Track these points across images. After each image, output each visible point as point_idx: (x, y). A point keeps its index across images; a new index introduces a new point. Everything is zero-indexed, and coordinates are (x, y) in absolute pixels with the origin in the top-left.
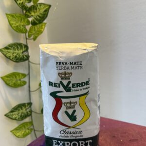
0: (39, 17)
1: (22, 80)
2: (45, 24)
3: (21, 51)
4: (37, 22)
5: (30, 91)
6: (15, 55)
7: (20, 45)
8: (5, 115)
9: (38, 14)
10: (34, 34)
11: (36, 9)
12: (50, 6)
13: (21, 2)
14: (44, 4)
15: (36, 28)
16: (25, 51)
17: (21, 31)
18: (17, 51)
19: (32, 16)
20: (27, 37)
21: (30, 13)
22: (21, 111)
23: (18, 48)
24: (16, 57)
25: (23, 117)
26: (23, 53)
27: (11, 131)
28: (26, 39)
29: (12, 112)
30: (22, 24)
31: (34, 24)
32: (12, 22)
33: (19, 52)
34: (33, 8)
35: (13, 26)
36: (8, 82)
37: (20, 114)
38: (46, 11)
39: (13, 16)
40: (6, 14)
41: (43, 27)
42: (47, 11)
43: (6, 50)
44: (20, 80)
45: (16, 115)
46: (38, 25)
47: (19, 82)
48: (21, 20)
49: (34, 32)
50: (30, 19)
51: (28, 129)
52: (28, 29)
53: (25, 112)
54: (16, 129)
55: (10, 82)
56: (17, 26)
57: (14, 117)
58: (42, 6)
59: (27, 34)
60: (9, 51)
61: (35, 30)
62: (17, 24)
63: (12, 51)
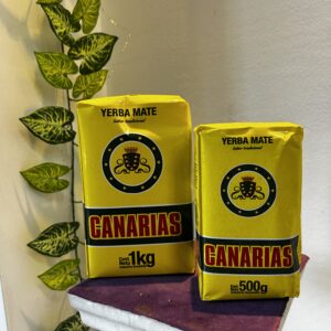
0: (96, 58)
1: (60, 178)
2: (107, 71)
3: (61, 123)
4: (92, 68)
5: (73, 202)
6: (49, 129)
7: (60, 110)
8: (29, 245)
9: (93, 53)
10: (84, 91)
11: (90, 44)
12: (116, 39)
13: (62, 31)
14: (105, 35)
15: (88, 79)
16: (67, 123)
17: (61, 85)
18: (53, 123)
19: (82, 56)
20: (71, 97)
21: (79, 52)
22: (59, 238)
23: (54, 116)
24: (51, 133)
25: (61, 251)
26: (63, 126)
27: (39, 277)
28: (69, 99)
29: (41, 238)
30: (64, 71)
31: (85, 71)
32: (45, 68)
33: (57, 125)
34: (85, 42)
35: (47, 75)
36: (33, 182)
37: (56, 245)
38: (107, 47)
39: (47, 57)
40: (35, 53)
41: (103, 77)
42: (109, 48)
43: (33, 120)
44: (57, 178)
45: (48, 245)
46: (92, 75)
47: (55, 182)
48: (62, 64)
49: (84, 87)
50: (78, 63)
51: (71, 274)
52: (74, 82)
53: (66, 241)
54: (48, 273)
55: (38, 181)
56: (55, 75)
57: (45, 248)
58: (102, 39)
59: (71, 91)
60: (38, 121)
61: (86, 84)
62: (55, 72)
63: (43, 122)
